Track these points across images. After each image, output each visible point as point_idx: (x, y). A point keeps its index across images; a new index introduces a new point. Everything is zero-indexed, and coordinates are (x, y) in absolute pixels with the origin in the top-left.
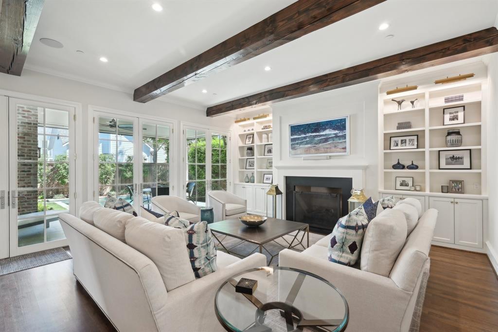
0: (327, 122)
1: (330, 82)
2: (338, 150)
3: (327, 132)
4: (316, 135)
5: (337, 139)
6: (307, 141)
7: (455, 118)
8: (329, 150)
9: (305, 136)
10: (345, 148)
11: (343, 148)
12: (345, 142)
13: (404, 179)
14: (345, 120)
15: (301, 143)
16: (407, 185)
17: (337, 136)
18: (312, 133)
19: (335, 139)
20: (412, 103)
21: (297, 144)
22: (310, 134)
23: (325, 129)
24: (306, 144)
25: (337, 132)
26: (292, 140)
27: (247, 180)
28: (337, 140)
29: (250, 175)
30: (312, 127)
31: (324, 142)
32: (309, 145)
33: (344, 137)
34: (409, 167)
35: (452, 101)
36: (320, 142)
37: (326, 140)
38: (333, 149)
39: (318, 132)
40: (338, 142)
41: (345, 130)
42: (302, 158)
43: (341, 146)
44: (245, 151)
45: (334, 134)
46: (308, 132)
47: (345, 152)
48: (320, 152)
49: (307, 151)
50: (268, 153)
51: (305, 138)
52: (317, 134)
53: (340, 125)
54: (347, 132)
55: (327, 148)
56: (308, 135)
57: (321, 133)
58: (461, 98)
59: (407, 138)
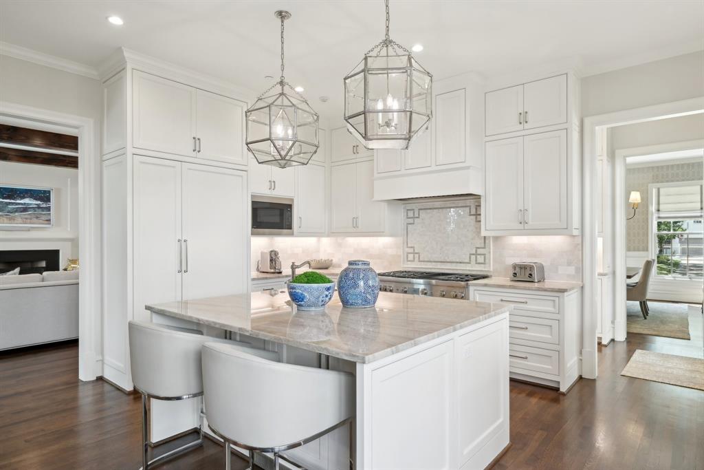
0: (26, 190)
2: (41, 221)
3: (27, 201)
4: (10, 203)
5: (40, 210)
8: (29, 221)
10: (49, 220)
11: (47, 220)
12: (50, 214)
14: (49, 192)
17: (39, 207)
18: (3, 199)
19: (37, 209)
23: (23, 198)
25: (39, 202)
28: (40, 212)
31: (21, 212)
33: (48, 209)
36: (16, 210)
37: (25, 210)
38: (35, 220)
39: (13, 199)
40: (41, 214)
41: (50, 202)
43: (45, 218)
45: (36, 204)
47: (50, 224)
48: (16, 222)
52: (12, 201)
53: (43, 196)
54: (52, 204)
55: (26, 219)
57: (18, 201)
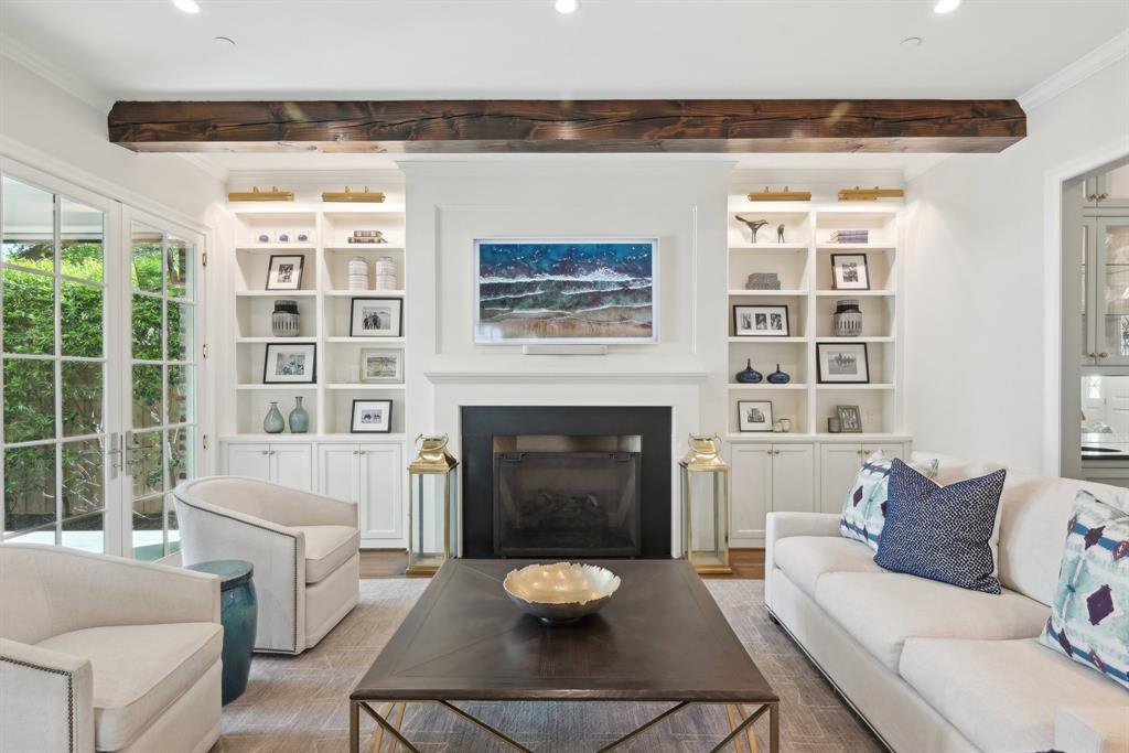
0: (597, 245)
1: (688, 125)
2: (630, 328)
3: (600, 275)
4: (565, 283)
5: (628, 298)
6: (535, 298)
7: (851, 277)
8: (603, 328)
9: (529, 280)
10: (648, 326)
11: (644, 326)
12: (650, 308)
13: (754, 405)
14: (649, 248)
15: (516, 303)
16: (761, 420)
17: (626, 291)
18: (553, 273)
19: (621, 297)
20: (781, 231)
21: (503, 303)
22: (548, 277)
23: (592, 268)
24: (532, 306)
25: (626, 278)
26: (485, 289)
27: (274, 425)
28: (627, 303)
29: (286, 407)
30: (554, 257)
31: (589, 305)
32: (544, 310)
33: (647, 294)
34: (771, 379)
35: (850, 240)
36: (579, 302)
37: (596, 299)
38: (617, 325)
39: (571, 274)
40: (630, 308)
41: (650, 274)
42: (524, 350)
43: (638, 319)
44: (266, 317)
45: (620, 284)
46: (541, 271)
47: (650, 335)
48: (577, 332)
49: (539, 327)
50: (366, 324)
51: (530, 287)
52: (570, 278)
53: (636, 260)
54: (656, 280)
55: (599, 323)
56: (538, 278)
57: (582, 278)
58: (863, 238)
59: (768, 312)
